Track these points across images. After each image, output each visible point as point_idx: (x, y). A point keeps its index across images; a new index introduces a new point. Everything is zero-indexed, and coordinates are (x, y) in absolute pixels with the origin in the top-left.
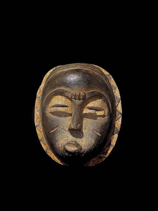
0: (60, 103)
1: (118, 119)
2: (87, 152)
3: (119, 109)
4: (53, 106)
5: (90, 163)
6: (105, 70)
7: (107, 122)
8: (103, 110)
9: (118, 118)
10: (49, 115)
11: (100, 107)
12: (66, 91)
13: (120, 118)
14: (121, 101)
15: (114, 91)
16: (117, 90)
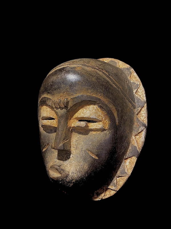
0: (45, 115)
1: (138, 134)
3: (142, 117)
6: (123, 63)
8: (100, 121)
9: (139, 132)
11: (94, 117)
13: (142, 131)
14: (146, 105)
15: (134, 91)
16: (141, 88)
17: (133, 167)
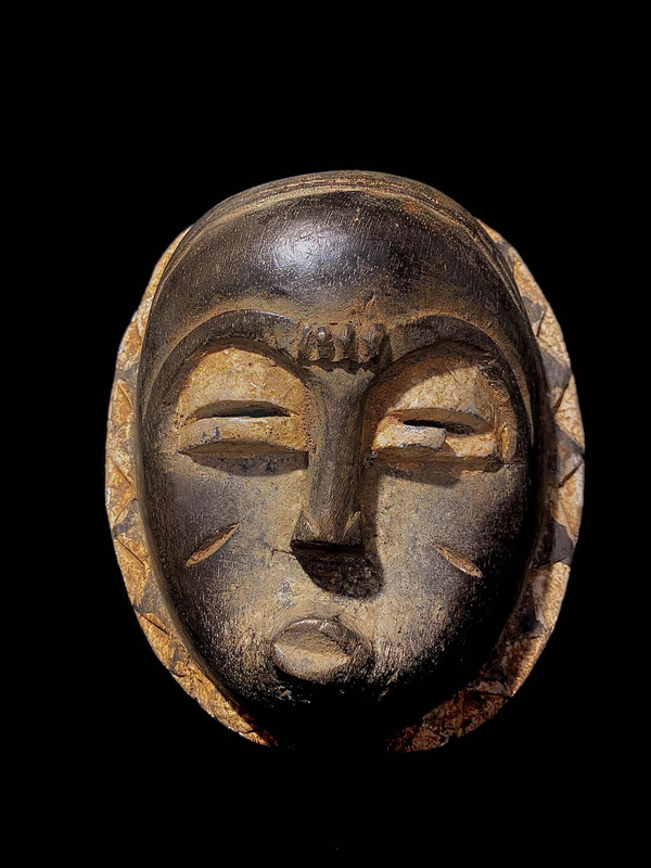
0: (239, 392)
1: (564, 481)
2: (404, 676)
3: (565, 422)
4: (201, 414)
5: (416, 731)
7: (515, 494)
8: (488, 428)
9: (568, 472)
10: (183, 467)
11: (474, 410)
12: (273, 321)
13: (574, 472)
14: (572, 380)
15: (534, 327)
16: (551, 321)
17: (561, 599)
